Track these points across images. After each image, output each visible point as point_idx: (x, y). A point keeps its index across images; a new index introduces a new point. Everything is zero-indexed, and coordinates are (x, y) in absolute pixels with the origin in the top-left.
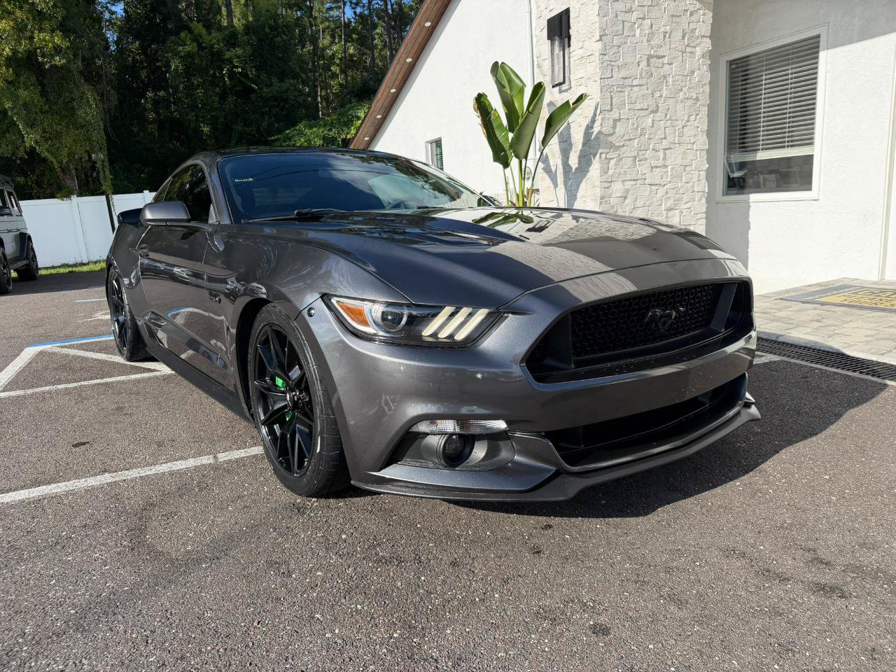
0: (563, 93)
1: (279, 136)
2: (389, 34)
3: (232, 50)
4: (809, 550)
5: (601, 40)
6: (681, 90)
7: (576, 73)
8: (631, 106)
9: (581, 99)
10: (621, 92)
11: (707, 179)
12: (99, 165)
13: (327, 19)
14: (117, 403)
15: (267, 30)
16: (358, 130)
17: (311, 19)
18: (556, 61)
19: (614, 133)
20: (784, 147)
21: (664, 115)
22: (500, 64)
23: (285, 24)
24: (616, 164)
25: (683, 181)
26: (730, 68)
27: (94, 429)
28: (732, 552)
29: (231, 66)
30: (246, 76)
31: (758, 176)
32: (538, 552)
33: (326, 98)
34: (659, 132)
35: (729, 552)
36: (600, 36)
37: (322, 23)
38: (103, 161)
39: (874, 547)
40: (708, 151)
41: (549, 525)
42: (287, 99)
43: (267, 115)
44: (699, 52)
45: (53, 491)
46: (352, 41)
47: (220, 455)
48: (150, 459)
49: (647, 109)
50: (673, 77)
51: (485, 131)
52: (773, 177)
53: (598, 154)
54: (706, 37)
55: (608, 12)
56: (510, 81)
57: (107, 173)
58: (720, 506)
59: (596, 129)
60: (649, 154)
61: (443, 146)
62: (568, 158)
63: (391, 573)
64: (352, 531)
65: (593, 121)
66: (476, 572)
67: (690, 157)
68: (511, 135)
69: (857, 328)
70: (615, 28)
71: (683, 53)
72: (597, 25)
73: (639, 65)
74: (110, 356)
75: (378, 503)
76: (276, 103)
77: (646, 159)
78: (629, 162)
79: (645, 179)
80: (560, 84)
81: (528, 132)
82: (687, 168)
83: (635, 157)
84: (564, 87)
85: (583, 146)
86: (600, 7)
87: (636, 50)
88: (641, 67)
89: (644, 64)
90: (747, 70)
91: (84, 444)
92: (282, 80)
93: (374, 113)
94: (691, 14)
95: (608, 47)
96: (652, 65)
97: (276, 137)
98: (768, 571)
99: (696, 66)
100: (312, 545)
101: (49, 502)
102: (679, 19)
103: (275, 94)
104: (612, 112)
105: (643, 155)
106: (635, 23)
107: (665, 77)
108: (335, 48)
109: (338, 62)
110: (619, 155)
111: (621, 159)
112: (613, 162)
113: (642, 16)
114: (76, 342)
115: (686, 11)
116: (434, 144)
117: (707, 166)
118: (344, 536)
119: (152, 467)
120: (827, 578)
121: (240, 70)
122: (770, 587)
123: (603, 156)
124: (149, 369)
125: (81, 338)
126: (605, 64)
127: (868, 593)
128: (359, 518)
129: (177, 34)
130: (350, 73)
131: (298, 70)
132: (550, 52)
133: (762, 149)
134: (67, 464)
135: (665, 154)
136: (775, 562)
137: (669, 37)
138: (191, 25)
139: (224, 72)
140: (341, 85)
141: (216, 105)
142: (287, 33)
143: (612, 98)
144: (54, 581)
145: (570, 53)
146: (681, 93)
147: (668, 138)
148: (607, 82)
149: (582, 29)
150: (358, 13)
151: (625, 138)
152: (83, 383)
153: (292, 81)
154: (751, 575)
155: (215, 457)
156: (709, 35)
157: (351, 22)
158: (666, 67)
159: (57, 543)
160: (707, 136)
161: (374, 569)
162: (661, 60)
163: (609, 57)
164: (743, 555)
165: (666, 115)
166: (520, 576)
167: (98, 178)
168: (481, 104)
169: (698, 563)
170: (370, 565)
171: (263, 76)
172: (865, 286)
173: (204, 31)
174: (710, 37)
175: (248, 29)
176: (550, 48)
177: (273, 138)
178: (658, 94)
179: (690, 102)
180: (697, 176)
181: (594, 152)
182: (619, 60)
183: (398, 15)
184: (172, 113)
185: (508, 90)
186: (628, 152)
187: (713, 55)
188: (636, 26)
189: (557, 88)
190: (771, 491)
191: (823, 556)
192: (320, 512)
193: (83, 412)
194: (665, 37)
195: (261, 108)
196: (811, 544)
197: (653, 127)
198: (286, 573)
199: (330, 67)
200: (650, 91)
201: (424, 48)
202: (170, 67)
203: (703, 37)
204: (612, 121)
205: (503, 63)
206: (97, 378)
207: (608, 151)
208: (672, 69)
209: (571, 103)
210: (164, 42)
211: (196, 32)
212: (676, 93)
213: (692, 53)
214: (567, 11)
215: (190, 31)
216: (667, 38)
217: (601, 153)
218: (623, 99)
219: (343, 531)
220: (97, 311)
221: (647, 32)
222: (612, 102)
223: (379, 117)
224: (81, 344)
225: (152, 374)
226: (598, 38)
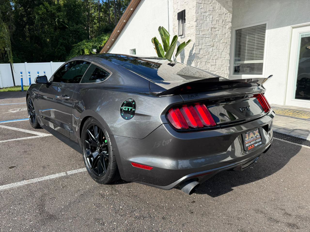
0: (182, 39)
1: (76, 45)
2: (115, 10)
3: (59, 13)
4: (283, 210)
5: (196, 21)
6: (221, 40)
7: (187, 32)
8: (205, 44)
9: (189, 41)
10: (202, 39)
11: (229, 70)
12: (8, 52)
13: (93, 3)
14: (24, 149)
15: (72, 6)
16: (105, 44)
17: (87, 3)
18: (180, 27)
19: (199, 53)
20: (253, 60)
21: (216, 48)
22: (161, 27)
23: (79, 4)
24: (200, 64)
25: (221, 70)
26: (236, 33)
27: (17, 160)
28: (258, 211)
29: (59, 18)
30: (64, 22)
31: (244, 68)
32: (192, 213)
33: (92, 31)
34: (214, 53)
35: (257, 211)
36: (196, 20)
37: (91, 4)
38: (10, 51)
39: (303, 208)
40: (229, 60)
41: (194, 201)
42: (79, 31)
43: (72, 37)
44: (227, 27)
45: (4, 188)
46: (102, 11)
47: (68, 172)
48: (41, 173)
49: (210, 46)
50: (219, 35)
51: (156, 51)
52: (248, 69)
53: (194, 60)
54: (230, 22)
55: (199, 12)
56: (165, 33)
57: (11, 55)
58: (250, 192)
59: (194, 52)
60: (210, 61)
61: (136, 52)
62: (183, 61)
63: (142, 223)
64: (123, 205)
65: (193, 49)
66: (172, 221)
67: (224, 62)
68: (165, 53)
69: (280, 123)
70: (200, 18)
71: (223, 27)
72: (195, 16)
73: (208, 31)
74: (18, 129)
75: (131, 193)
76: (75, 33)
77: (210, 63)
78: (204, 63)
79: (209, 69)
80: (181, 35)
81: (171, 52)
82: (223, 66)
83: (206, 62)
84: (183, 36)
85: (189, 57)
86: (196, 10)
87: (207, 25)
88: (209, 31)
89: (210, 30)
90: (241, 34)
91: (14, 167)
92: (77, 25)
93: (111, 39)
94: (225, 14)
95: (198, 24)
96: (212, 31)
97: (75, 45)
98: (271, 218)
99: (226, 32)
100: (110, 211)
101: (3, 193)
102: (221, 16)
103: (75, 29)
104: (199, 46)
105: (208, 61)
106: (207, 16)
107: (216, 35)
108: (95, 14)
109: (97, 19)
110: (201, 61)
111: (201, 62)
112: (199, 63)
113: (209, 14)
114: (4, 122)
115: (224, 13)
116: (133, 51)
117: (229, 65)
118: (121, 207)
119: (42, 177)
120: (291, 221)
121: (62, 20)
122: (273, 225)
123: (196, 61)
124: (34, 135)
125: (5, 120)
126: (197, 30)
127: (305, 227)
128: (125, 199)
129: (38, 5)
130: (101, 23)
131: (83, 21)
132: (178, 24)
133: (246, 60)
134: (8, 176)
135: (216, 61)
136: (273, 215)
137: (218, 22)
138: (44, 3)
139: (56, 21)
140: (98, 27)
141: (53, 32)
142: (79, 8)
143: (199, 41)
144: (11, 229)
145: (185, 25)
146: (222, 40)
147: (217, 56)
148: (198, 36)
149: (189, 17)
150: (104, 2)
151: (203, 55)
152: (9, 140)
153: (81, 25)
154: (266, 220)
155: (66, 173)
156: (231, 21)
157: (101, 5)
158: (217, 32)
159: (10, 212)
160: (229, 55)
161: (135, 221)
162: (215, 29)
163: (199, 27)
164: (262, 212)
165: (217, 48)
166: (188, 223)
167: (7, 57)
168: (155, 41)
169: (247, 216)
170: (133, 219)
171: (70, 23)
172: (280, 107)
173: (48, 5)
174: (231, 22)
175: (65, 5)
176: (178, 23)
177: (74, 45)
178: (214, 41)
179: (224, 44)
180: (226, 68)
181: (193, 59)
182: (202, 28)
183: (119, 4)
184: (35, 34)
185: (164, 36)
186: (204, 60)
187: (232, 28)
188: (208, 17)
189: (180, 37)
190: (265, 186)
191: (288, 212)
192: (110, 197)
193: (11, 153)
194: (217, 21)
195: (69, 34)
196: (283, 207)
197: (212, 51)
198: (102, 223)
199: (94, 20)
200: (212, 39)
201: (130, 17)
202: (36, 17)
203: (229, 22)
204: (199, 49)
205: (162, 27)
206: (14, 138)
207: (197, 59)
208: (219, 32)
209: (186, 42)
210: (33, 8)
211: (46, 5)
212: (220, 40)
213: (225, 27)
214: (184, 11)
215: (44, 5)
216: (217, 22)
217: (195, 60)
218: (203, 42)
219: (120, 205)
220: (9, 109)
221: (211, 19)
222: (199, 43)
223: (113, 40)
224: (6, 123)
225: (36, 137)
226: (195, 21)
